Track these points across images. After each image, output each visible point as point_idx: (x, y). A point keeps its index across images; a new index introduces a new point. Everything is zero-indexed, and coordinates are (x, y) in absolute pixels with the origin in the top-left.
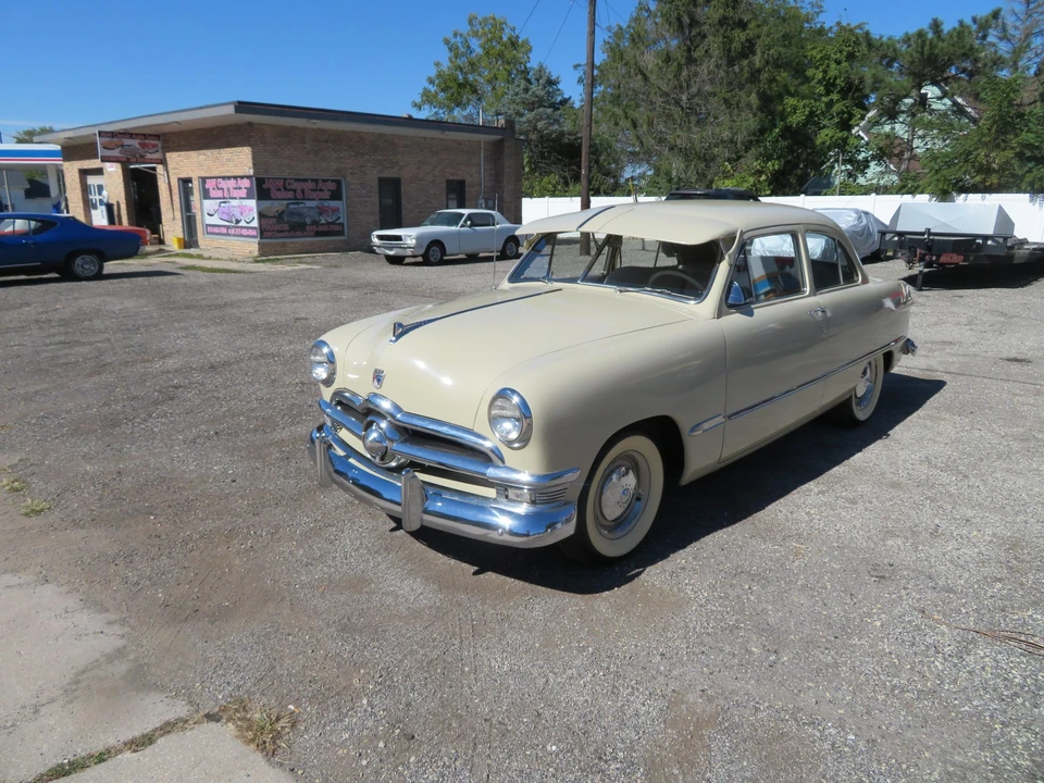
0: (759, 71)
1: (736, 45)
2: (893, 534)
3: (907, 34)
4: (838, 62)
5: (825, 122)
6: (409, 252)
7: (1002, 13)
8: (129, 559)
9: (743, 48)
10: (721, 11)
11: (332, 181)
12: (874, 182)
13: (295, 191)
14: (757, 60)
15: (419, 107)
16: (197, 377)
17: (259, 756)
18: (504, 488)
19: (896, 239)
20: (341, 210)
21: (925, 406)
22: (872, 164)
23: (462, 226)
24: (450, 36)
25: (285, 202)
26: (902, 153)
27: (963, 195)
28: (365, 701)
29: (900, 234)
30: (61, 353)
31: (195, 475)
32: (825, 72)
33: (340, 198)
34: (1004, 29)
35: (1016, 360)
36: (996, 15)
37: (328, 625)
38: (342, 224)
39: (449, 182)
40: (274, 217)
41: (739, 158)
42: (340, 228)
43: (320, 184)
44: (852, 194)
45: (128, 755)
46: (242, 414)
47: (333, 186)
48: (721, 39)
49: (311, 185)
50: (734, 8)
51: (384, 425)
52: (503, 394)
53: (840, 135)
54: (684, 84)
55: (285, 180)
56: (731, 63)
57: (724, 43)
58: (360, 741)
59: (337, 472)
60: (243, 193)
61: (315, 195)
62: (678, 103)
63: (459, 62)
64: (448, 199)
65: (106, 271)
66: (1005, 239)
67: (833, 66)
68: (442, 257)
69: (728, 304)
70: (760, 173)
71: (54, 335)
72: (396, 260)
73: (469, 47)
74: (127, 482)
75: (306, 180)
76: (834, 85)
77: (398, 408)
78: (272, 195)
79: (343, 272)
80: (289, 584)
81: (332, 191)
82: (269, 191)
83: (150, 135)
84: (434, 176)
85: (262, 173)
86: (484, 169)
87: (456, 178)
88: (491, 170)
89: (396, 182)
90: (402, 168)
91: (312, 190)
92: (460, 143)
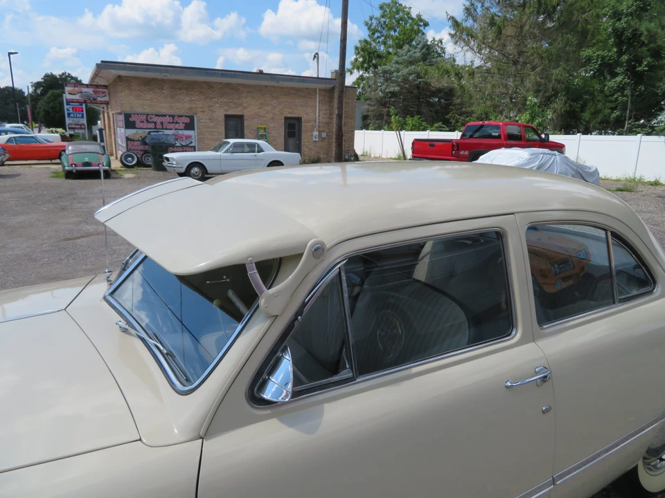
11: (186, 116)
13: (155, 123)
20: (193, 137)
25: (148, 131)
33: (193, 129)
38: (194, 147)
39: (286, 118)
40: (138, 140)
43: (176, 118)
47: (187, 120)
49: (168, 119)
55: (147, 115)
60: (122, 124)
61: (172, 126)
68: (203, 174)
75: (165, 116)
78: (137, 126)
81: (186, 124)
82: (134, 122)
83: (100, 86)
84: (274, 114)
85: (128, 110)
86: (319, 109)
87: (293, 116)
88: (326, 110)
89: (240, 118)
90: (245, 108)
91: (169, 123)
92: (298, 90)
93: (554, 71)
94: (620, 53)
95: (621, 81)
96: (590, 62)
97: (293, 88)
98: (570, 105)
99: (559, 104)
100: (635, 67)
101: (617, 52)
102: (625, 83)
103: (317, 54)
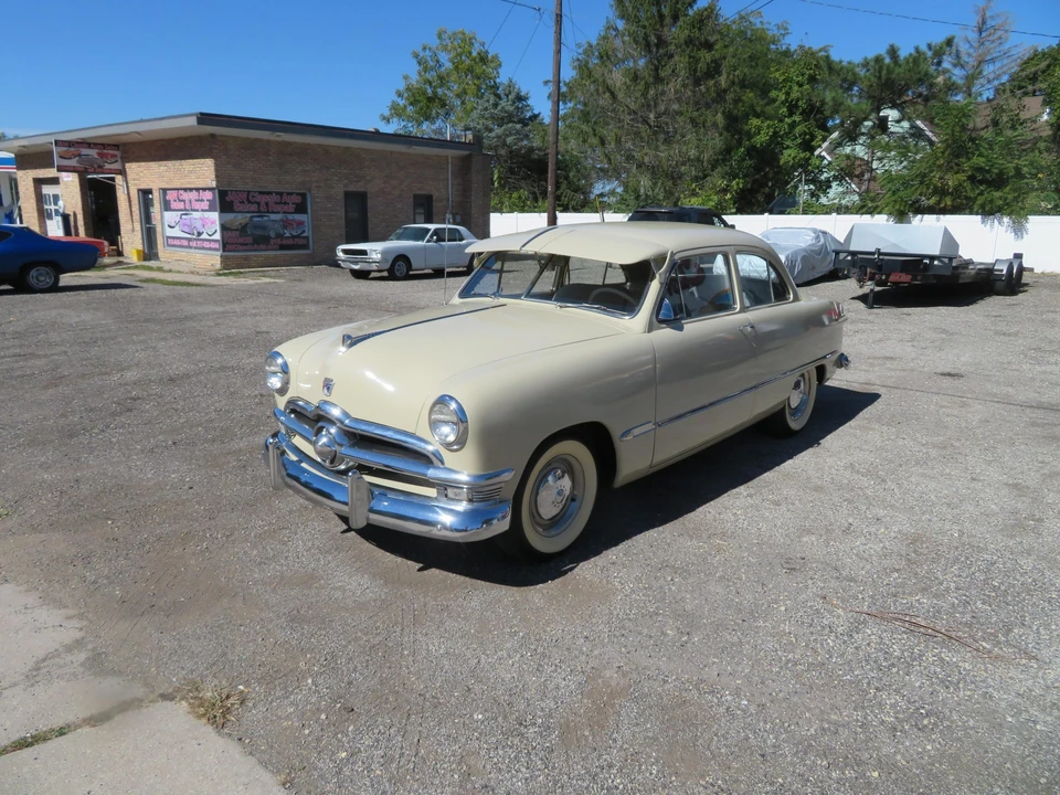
0: (725, 91)
1: (702, 66)
2: (809, 532)
3: (865, 59)
4: (801, 85)
5: (788, 143)
6: (374, 266)
7: (956, 40)
8: (87, 560)
9: (708, 68)
10: (687, 32)
11: (297, 194)
12: (836, 201)
13: (259, 204)
14: (723, 80)
15: (387, 120)
16: (156, 389)
17: (210, 728)
18: (444, 487)
19: (849, 258)
20: (306, 224)
21: (857, 417)
22: (834, 184)
23: (428, 241)
24: (419, 49)
25: (249, 215)
26: (862, 174)
27: (919, 216)
28: (310, 681)
29: (853, 254)
30: (16, 365)
31: (152, 482)
32: (788, 94)
33: (305, 212)
34: (958, 56)
35: (949, 375)
36: (949, 42)
37: (279, 617)
38: (307, 238)
39: (415, 196)
40: (237, 230)
41: (705, 176)
42: (305, 242)
43: (285, 197)
44: (815, 213)
45: (86, 729)
46: (201, 425)
47: (298, 200)
48: (687, 60)
49: (275, 198)
50: (700, 29)
51: (333, 430)
52: (442, 401)
53: (802, 155)
54: (652, 103)
55: (249, 192)
56: (697, 82)
57: (689, 63)
58: (303, 714)
59: (289, 475)
60: (205, 205)
61: (279, 208)
62: (645, 121)
63: (428, 76)
64: (414, 214)
65: (61, 284)
66: (951, 259)
67: (796, 88)
68: (408, 272)
69: (660, 319)
70: (725, 191)
71: (8, 348)
72: (361, 275)
73: (438, 61)
74: (85, 489)
75: (270, 193)
76: (796, 106)
77: (346, 415)
78: (235, 208)
79: (308, 286)
80: (242, 581)
81: (297, 204)
82: (232, 203)
83: (109, 145)
84: (401, 191)
85: (225, 185)
86: (452, 184)
87: (423, 193)
88: (459, 184)
89: (363, 196)
90: (368, 182)
91: (276, 203)
92: (429, 157)
97: (422, 156)
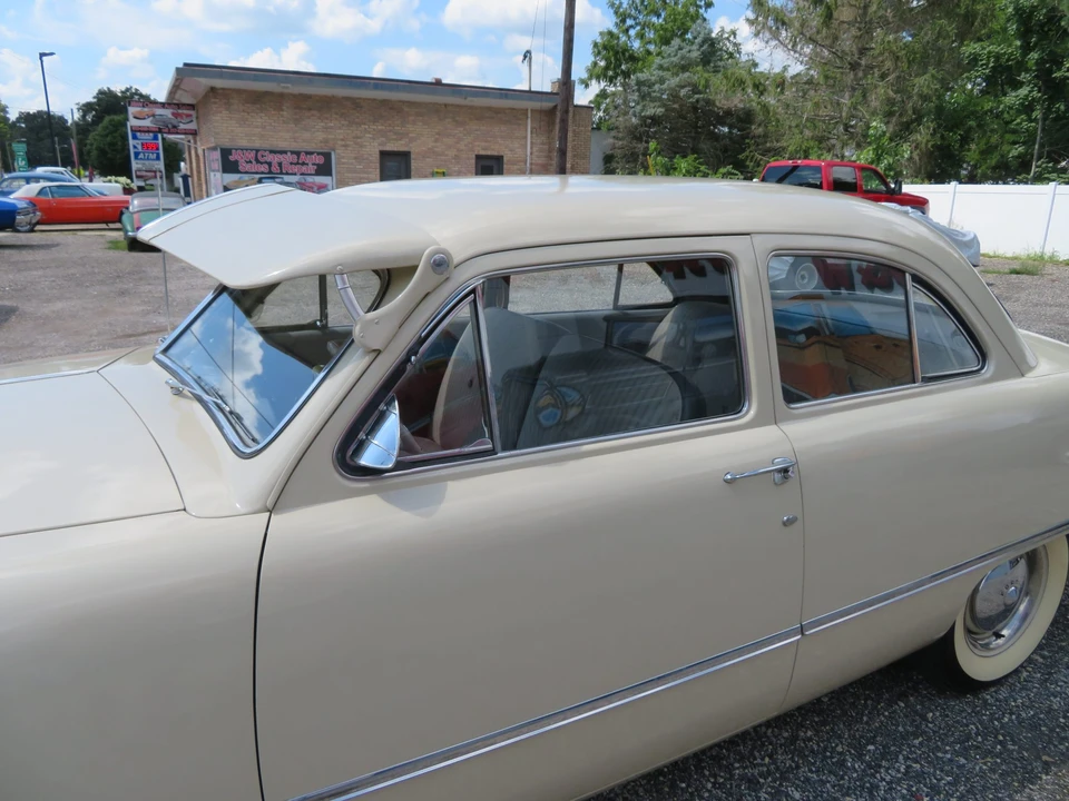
11: (319, 154)
13: (270, 164)
20: (330, 187)
25: (258, 176)
33: (331, 175)
39: (478, 157)
43: (302, 156)
47: (320, 160)
49: (290, 157)
55: (257, 151)
61: (296, 169)
75: (285, 152)
78: (240, 168)
81: (318, 165)
82: (236, 162)
83: (184, 105)
84: (458, 150)
85: (227, 144)
86: (532, 143)
87: (489, 153)
88: (543, 144)
89: (405, 156)
90: (412, 140)
91: (291, 163)
92: (497, 111)
93: (916, 80)
94: (1027, 49)
95: (1027, 96)
96: (976, 65)
97: (489, 109)
98: (942, 137)
99: (923, 135)
100: (1050, 72)
101: (1021, 46)
102: (1033, 99)
103: (528, 52)
